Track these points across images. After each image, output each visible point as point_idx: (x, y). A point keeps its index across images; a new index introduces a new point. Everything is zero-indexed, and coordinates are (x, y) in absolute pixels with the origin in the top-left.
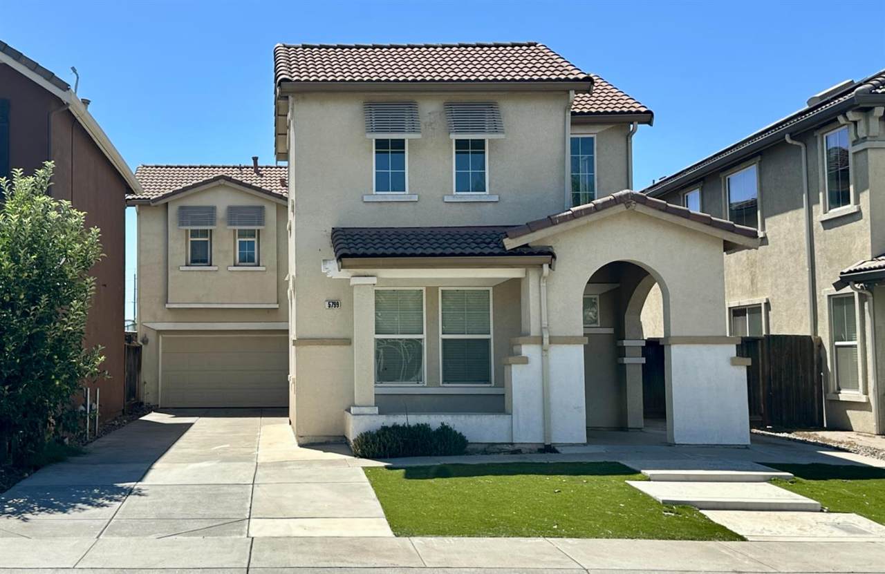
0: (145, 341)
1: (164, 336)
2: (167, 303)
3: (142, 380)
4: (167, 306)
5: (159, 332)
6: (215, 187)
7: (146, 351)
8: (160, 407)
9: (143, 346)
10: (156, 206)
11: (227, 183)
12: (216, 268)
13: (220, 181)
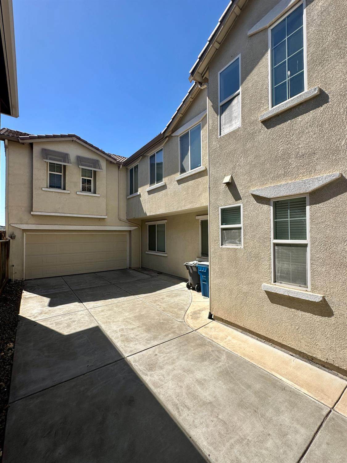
0: (13, 237)
1: (27, 233)
2: (32, 211)
3: (10, 264)
4: (32, 213)
5: (24, 230)
6: (69, 140)
7: (13, 244)
8: (24, 280)
9: (11, 240)
10: (23, 144)
11: (78, 141)
12: (69, 192)
13: (73, 138)
